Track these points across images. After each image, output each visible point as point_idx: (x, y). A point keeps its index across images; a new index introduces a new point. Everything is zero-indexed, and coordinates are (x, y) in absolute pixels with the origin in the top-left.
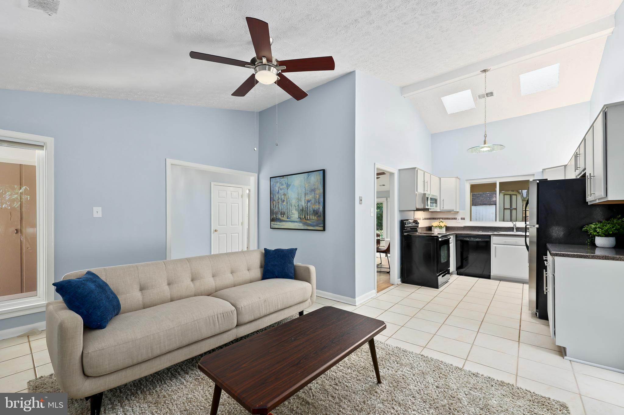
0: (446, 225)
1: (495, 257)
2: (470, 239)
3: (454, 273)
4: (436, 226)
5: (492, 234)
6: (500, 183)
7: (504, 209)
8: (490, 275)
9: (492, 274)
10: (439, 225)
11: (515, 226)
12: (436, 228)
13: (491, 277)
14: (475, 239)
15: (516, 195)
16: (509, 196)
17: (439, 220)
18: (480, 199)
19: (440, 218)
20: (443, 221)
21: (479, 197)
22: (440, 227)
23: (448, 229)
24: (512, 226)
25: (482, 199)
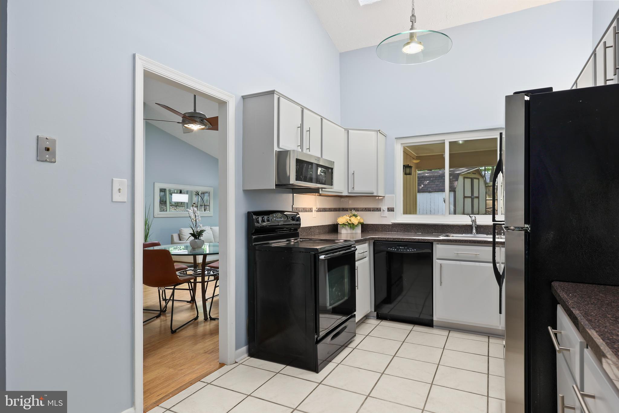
0: (362, 221)
1: (441, 285)
2: (398, 249)
3: (371, 315)
4: (344, 224)
5: (435, 240)
6: (451, 143)
7: (465, 197)
8: (432, 320)
9: (435, 318)
10: (350, 222)
11: (474, 223)
12: (343, 227)
13: (434, 324)
14: (406, 249)
15: (479, 179)
16: (470, 180)
17: (349, 212)
18: (435, 183)
19: (351, 209)
20: (356, 213)
21: (434, 181)
22: (351, 225)
23: (365, 228)
24: (470, 223)
25: (437, 183)
